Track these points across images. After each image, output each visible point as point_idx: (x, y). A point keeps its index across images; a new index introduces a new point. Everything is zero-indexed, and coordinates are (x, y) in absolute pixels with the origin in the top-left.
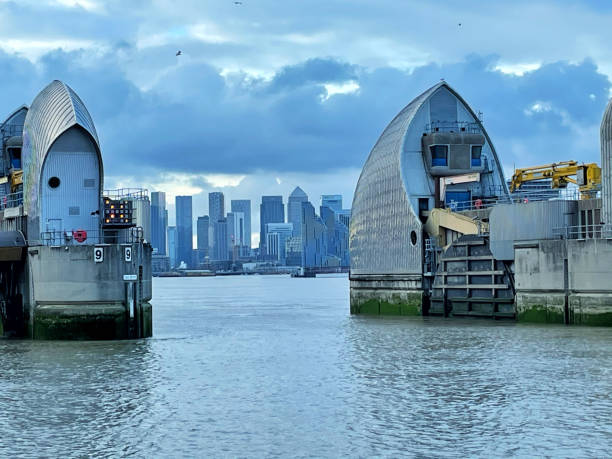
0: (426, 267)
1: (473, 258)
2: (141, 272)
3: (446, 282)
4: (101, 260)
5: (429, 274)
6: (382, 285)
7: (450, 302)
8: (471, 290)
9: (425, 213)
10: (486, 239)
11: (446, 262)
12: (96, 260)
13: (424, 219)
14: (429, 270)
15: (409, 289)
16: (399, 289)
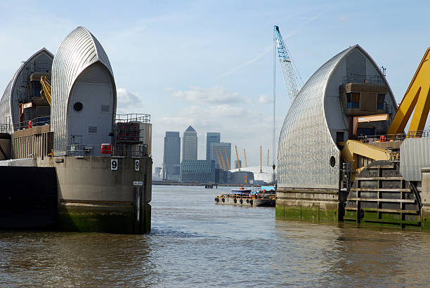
0: (342, 183)
1: (384, 178)
2: (145, 179)
3: (359, 196)
4: (116, 169)
5: (345, 189)
6: (304, 196)
7: (363, 211)
8: (381, 202)
9: (341, 143)
10: (397, 165)
11: (360, 181)
12: (112, 169)
13: (341, 148)
14: (345, 186)
15: (327, 200)
16: (319, 200)
